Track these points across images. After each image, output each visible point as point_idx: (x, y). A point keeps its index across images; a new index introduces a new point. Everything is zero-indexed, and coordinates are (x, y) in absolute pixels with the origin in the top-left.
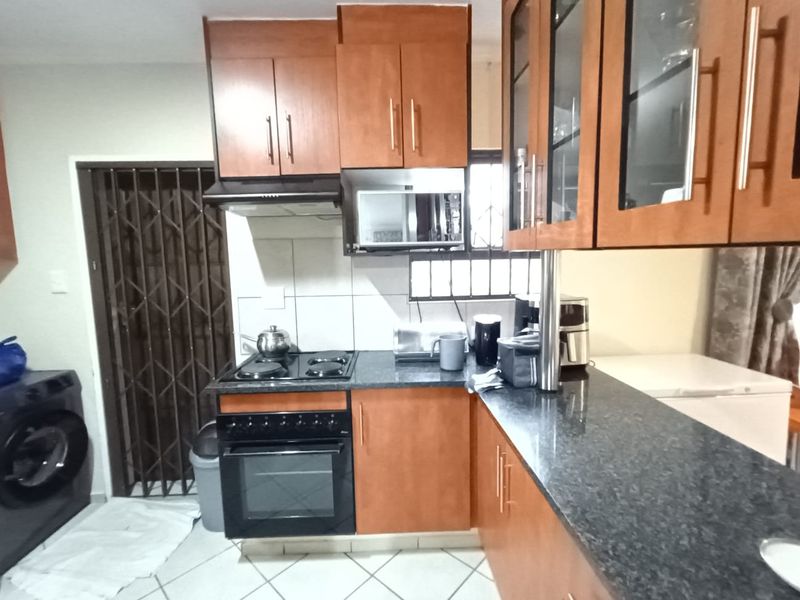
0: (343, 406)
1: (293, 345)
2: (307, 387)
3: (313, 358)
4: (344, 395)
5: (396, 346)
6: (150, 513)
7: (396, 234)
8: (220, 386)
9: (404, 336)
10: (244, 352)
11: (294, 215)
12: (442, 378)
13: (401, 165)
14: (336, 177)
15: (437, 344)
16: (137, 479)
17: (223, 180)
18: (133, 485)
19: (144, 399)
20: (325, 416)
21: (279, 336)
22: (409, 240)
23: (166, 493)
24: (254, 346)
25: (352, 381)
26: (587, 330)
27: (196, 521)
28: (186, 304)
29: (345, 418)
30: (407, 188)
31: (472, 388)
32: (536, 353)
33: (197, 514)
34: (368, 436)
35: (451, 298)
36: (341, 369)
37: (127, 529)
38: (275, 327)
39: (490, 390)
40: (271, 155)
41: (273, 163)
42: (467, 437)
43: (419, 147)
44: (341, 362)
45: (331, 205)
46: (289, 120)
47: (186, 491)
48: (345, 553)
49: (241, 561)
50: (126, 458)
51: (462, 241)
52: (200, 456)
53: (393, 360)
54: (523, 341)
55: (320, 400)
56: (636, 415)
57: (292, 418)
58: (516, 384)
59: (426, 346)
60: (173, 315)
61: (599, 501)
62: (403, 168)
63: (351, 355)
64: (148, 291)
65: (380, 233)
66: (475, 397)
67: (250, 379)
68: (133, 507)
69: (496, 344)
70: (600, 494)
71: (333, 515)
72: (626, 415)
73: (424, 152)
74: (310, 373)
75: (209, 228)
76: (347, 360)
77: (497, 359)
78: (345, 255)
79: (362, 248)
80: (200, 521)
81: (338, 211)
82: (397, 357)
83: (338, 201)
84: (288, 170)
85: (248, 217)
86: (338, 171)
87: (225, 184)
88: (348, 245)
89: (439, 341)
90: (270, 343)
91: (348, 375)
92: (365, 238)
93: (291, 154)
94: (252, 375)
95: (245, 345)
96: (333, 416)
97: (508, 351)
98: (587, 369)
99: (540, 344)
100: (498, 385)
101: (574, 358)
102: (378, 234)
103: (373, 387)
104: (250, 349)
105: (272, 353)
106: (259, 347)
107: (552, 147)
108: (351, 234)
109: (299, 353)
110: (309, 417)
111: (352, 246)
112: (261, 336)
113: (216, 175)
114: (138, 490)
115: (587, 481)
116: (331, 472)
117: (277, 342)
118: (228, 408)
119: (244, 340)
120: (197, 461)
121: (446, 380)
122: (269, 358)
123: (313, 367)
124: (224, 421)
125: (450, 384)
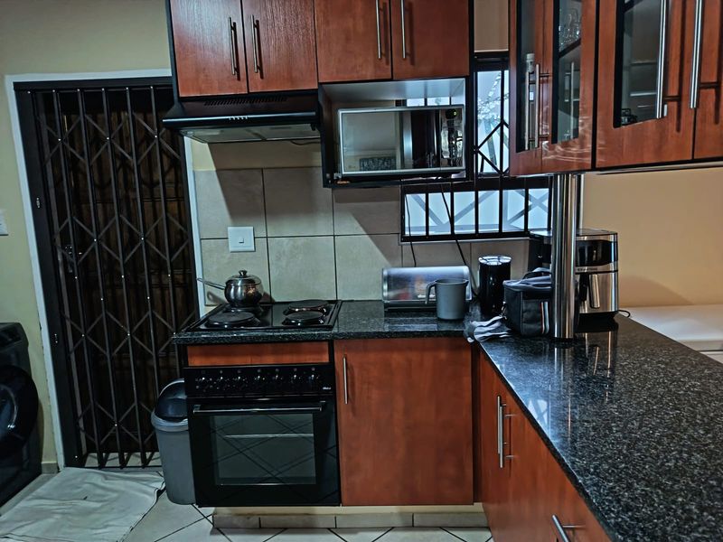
0: (326, 359)
1: (265, 294)
2: (284, 336)
3: (288, 307)
4: (326, 346)
5: (385, 293)
6: (108, 484)
7: (389, 161)
8: (188, 336)
9: (394, 282)
10: (208, 302)
11: (264, 140)
12: (438, 327)
13: (390, 77)
14: (313, 93)
15: (433, 288)
16: (91, 449)
17: (182, 100)
18: (87, 455)
19: (96, 357)
20: (304, 369)
21: (250, 282)
22: (403, 167)
23: (123, 464)
24: (221, 295)
25: (335, 330)
26: (616, 271)
27: (160, 493)
28: (140, 247)
29: (328, 372)
30: (398, 103)
31: (473, 338)
32: (548, 296)
33: (160, 486)
34: (353, 393)
35: (453, 236)
36: (322, 318)
37: (85, 499)
38: (245, 272)
39: (494, 340)
40: (237, 69)
41: (239, 79)
42: (468, 395)
43: (411, 55)
44: (322, 311)
45: (308, 126)
46: (257, 26)
47: (145, 463)
48: (329, 529)
49: (212, 533)
50: (78, 424)
51: (464, 167)
52: (164, 418)
53: (382, 309)
54: (533, 281)
55: (298, 352)
56: (659, 362)
57: (268, 371)
58: (523, 332)
59: (420, 292)
60: (126, 260)
61: (592, 433)
62: (391, 80)
63: (333, 305)
64: (98, 233)
65: (367, 160)
66: (476, 348)
67: (220, 328)
68: (88, 477)
69: (502, 287)
70: (594, 429)
71: (314, 483)
72: (647, 362)
73: (416, 59)
74: (287, 322)
75: (165, 158)
76: (328, 309)
77: (502, 305)
78: (325, 186)
79: (345, 178)
80: (165, 493)
81: (316, 134)
82: (386, 306)
83: (316, 122)
84: (257, 86)
85: (210, 144)
86: (316, 87)
87: (185, 105)
88: (328, 175)
89: (435, 285)
90: (239, 290)
91: (330, 324)
92: (349, 166)
93: (260, 68)
94: (221, 325)
95: (209, 293)
96: (313, 369)
97: (515, 293)
98: (616, 318)
99: (553, 285)
100: (503, 334)
101: (597, 304)
102: (365, 162)
103: (358, 336)
104: (215, 299)
105: (242, 301)
106: (227, 295)
107: (558, 55)
108: (331, 161)
109: (273, 303)
110: (286, 370)
111: (332, 176)
112: (229, 283)
113: (175, 95)
114: (92, 460)
115: (585, 418)
116: (312, 435)
117: (247, 290)
118: (196, 362)
119: (209, 289)
120: (161, 424)
121: (444, 329)
122: (239, 307)
123: (290, 316)
124: (192, 374)
125: (447, 334)
